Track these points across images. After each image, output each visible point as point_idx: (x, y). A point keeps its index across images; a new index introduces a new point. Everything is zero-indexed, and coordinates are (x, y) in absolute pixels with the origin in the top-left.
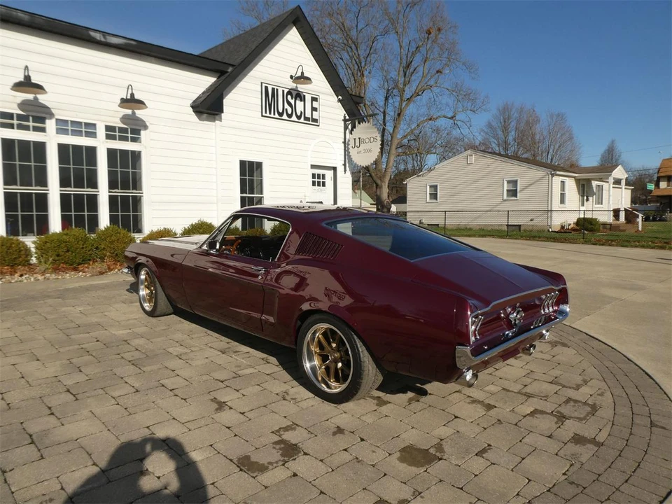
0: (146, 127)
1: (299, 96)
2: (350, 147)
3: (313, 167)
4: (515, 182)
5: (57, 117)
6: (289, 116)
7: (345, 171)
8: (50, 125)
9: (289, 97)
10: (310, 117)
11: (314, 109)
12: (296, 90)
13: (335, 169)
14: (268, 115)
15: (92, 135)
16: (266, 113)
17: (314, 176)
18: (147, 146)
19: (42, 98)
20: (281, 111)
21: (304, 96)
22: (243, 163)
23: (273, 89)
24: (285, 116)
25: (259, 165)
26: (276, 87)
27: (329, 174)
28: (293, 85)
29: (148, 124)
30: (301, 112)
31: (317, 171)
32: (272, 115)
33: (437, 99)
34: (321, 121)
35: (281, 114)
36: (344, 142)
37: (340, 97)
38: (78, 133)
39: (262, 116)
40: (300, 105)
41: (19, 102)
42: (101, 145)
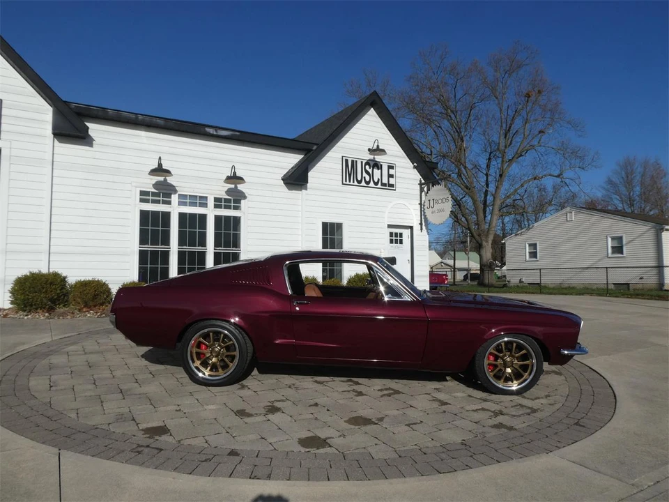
0: (245, 197)
1: (377, 165)
2: (425, 207)
3: (390, 226)
4: (620, 238)
5: (179, 193)
6: (368, 183)
7: (421, 229)
8: (175, 198)
9: (367, 167)
10: (387, 182)
11: (390, 176)
12: (373, 160)
13: (411, 228)
14: (348, 183)
15: (205, 205)
16: (346, 181)
17: (391, 234)
18: (246, 213)
19: (170, 180)
20: (359, 178)
21: (381, 165)
22: (325, 225)
23: (353, 161)
24: (363, 183)
25: (339, 226)
26: (355, 160)
27: (406, 233)
28: (371, 157)
29: (247, 195)
30: (379, 179)
31: (394, 230)
32: (352, 183)
33: (542, 158)
34: (398, 186)
35: (359, 182)
36: (421, 204)
37: (415, 164)
38: (193, 204)
39: (343, 184)
40: (377, 173)
41: (154, 183)
42: (211, 213)
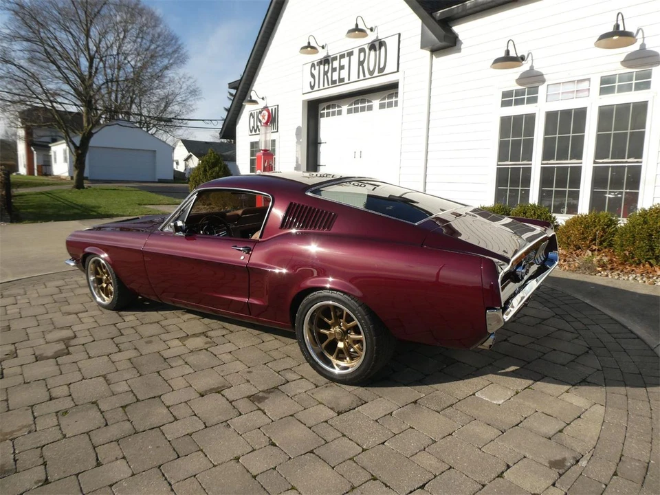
5: (548, 82)
42: (593, 103)
